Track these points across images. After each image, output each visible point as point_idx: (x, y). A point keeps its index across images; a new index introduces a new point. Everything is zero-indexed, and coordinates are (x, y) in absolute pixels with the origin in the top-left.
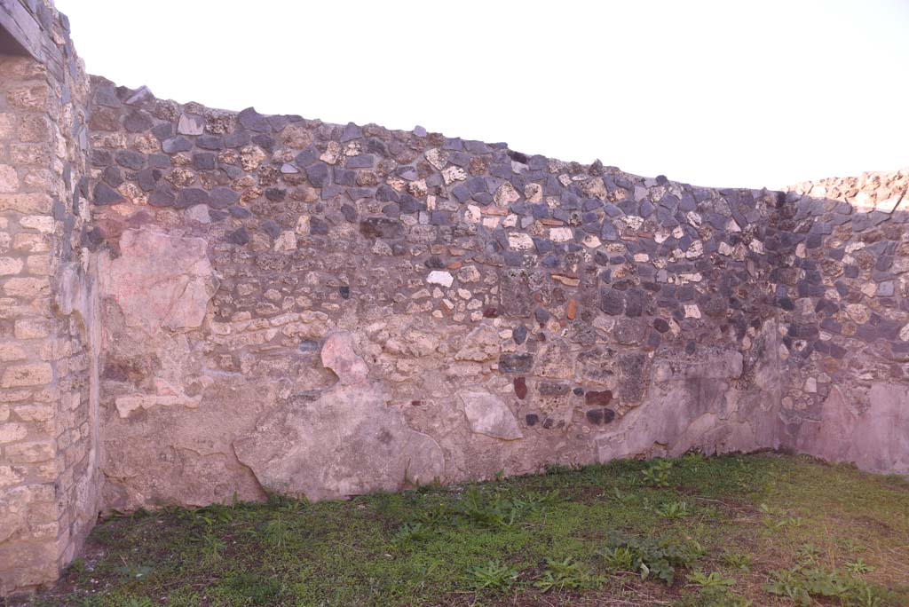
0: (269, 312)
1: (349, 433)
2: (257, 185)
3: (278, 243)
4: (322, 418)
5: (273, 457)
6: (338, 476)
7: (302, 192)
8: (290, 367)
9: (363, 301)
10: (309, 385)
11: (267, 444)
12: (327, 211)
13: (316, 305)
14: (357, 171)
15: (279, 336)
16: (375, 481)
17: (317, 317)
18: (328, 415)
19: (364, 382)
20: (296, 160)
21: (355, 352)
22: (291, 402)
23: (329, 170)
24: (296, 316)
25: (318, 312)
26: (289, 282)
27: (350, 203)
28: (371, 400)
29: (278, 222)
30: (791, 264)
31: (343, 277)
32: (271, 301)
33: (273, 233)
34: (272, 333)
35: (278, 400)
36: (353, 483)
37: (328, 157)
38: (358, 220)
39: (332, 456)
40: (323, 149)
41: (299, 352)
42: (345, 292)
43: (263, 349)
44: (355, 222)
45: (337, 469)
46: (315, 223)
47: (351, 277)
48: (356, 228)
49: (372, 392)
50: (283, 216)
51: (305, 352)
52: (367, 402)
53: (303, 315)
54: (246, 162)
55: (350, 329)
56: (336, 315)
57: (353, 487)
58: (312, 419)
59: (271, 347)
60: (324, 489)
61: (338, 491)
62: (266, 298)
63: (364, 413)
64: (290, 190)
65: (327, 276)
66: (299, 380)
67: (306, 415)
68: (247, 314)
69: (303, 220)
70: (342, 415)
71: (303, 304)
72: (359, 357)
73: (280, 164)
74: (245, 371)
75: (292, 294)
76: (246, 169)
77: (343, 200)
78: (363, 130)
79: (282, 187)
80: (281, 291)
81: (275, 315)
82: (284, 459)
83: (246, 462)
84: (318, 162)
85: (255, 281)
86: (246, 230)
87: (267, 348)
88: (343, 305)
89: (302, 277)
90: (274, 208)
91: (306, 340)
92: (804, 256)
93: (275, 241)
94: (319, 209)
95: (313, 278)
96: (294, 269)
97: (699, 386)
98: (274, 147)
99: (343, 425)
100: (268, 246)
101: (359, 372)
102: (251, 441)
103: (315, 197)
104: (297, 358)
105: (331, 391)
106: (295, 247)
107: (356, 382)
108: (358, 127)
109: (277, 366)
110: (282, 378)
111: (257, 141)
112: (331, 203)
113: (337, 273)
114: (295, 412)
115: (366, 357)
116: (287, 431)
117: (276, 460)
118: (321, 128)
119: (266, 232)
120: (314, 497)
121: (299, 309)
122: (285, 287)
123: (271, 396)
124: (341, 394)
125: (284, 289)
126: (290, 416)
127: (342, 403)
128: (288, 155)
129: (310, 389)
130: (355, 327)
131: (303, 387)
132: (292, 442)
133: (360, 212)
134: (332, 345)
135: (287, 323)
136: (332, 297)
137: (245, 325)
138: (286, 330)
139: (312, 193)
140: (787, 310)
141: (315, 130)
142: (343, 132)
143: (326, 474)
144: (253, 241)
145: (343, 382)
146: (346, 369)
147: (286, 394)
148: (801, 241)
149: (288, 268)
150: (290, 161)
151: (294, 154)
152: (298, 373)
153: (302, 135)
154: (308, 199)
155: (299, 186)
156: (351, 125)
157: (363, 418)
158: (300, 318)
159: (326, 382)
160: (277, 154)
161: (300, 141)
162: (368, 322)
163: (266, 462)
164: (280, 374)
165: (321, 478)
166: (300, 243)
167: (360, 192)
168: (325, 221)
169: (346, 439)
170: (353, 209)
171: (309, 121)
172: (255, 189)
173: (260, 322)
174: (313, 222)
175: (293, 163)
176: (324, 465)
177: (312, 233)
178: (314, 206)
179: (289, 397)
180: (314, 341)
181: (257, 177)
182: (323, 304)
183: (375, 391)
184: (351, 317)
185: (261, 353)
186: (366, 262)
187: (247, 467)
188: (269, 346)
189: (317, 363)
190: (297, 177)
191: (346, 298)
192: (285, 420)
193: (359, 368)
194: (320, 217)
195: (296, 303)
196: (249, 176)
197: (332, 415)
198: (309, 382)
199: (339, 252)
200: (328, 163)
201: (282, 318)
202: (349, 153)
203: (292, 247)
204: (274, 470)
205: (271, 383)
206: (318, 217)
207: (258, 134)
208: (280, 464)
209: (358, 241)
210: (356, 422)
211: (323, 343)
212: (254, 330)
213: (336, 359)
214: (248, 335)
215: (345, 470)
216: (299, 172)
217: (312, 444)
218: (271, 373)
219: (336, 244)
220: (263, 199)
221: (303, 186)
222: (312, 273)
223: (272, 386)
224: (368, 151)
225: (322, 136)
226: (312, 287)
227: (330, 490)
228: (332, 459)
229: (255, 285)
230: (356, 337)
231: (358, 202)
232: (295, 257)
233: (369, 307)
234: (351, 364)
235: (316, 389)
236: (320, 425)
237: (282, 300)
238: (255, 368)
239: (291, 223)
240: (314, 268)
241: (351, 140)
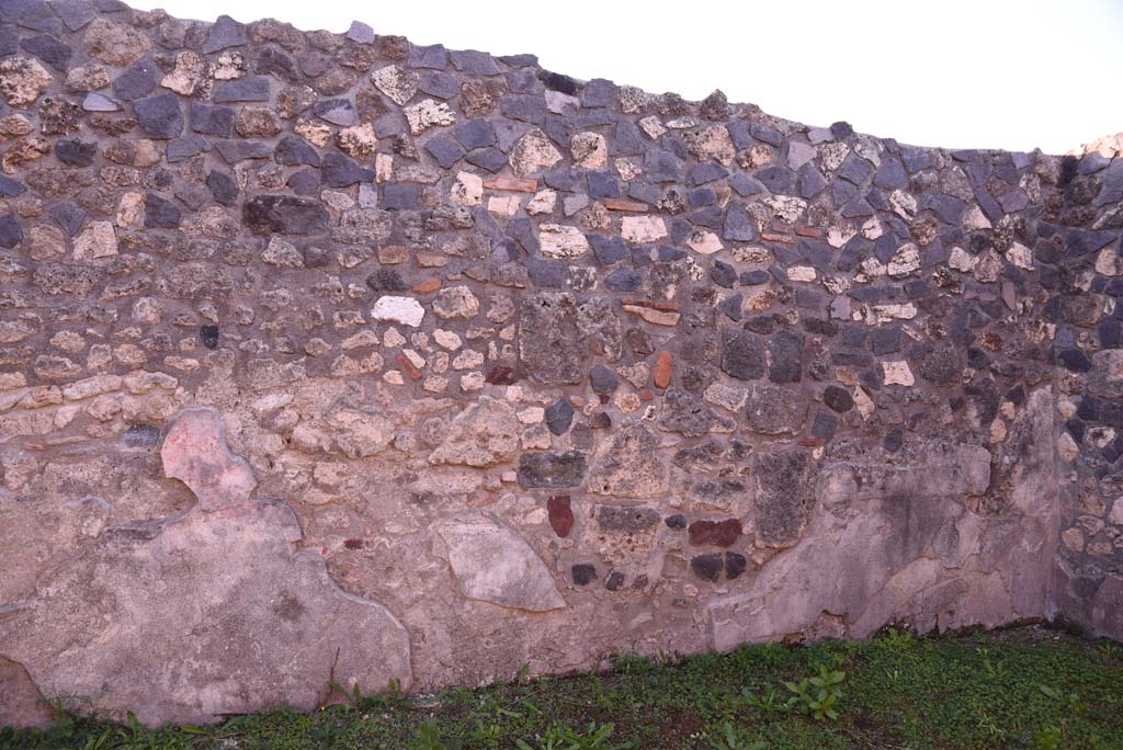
0: (59, 373)
1: (217, 600)
2: (37, 134)
3: (81, 245)
4: (164, 572)
5: (69, 645)
6: (199, 680)
7: (127, 147)
8: (104, 475)
9: (245, 354)
10: (141, 511)
11: (57, 621)
12: (179, 184)
13: (154, 362)
14: (237, 108)
15: (81, 420)
16: (272, 688)
17: (156, 383)
18: (176, 567)
19: (246, 505)
20: (115, 88)
21: (230, 448)
22: (104, 542)
23: (183, 107)
24: (115, 381)
25: (158, 374)
26: (100, 318)
27: (224, 169)
28: (259, 539)
29: (81, 204)
30: (1086, 287)
31: (206, 307)
32: (64, 353)
33: (71, 226)
34: (67, 413)
35: (80, 539)
36: (228, 693)
37: (178, 82)
38: (240, 200)
39: (186, 642)
40: (167, 66)
41: (123, 448)
42: (210, 335)
43: (50, 442)
44: (232, 205)
45: (196, 665)
46: (153, 206)
47: (223, 308)
48: (234, 216)
49: (262, 524)
50: (90, 194)
51: (136, 449)
52: (253, 543)
53: (130, 380)
54: (12, 88)
55: (220, 405)
56: (193, 380)
57: (230, 699)
58: (144, 574)
59: (65, 440)
60: (171, 702)
61: (199, 706)
62: (55, 348)
63: (246, 564)
64: (105, 145)
65: (174, 306)
66: (122, 500)
67: (134, 567)
68: (18, 377)
69: (131, 201)
70: (205, 565)
71: (128, 359)
72: (236, 459)
73: (81, 93)
74: (14, 485)
75: (107, 340)
76: (12, 102)
77: (210, 164)
78: (249, 30)
79: (88, 138)
80: (84, 334)
81: (73, 380)
82: (89, 648)
83: (13, 655)
84: (159, 92)
85: (31, 315)
86: (17, 219)
87: (58, 441)
88: (207, 360)
89: (126, 309)
90: (72, 178)
91: (137, 425)
92: (1112, 272)
93: (76, 240)
94: (162, 181)
95: (146, 309)
96: (108, 293)
97: (908, 509)
98: (71, 62)
99: (205, 585)
100: (61, 249)
101: (236, 486)
102: (24, 617)
103: (154, 157)
104: (118, 459)
105: (182, 522)
106: (115, 252)
107: (230, 504)
108: (238, 25)
109: (78, 475)
110: (89, 497)
111: (31, 48)
112: (185, 168)
113: (195, 300)
114: (111, 560)
115: (253, 458)
116: (95, 596)
117: (75, 650)
118: (164, 26)
119: (58, 223)
120: (152, 717)
121: (124, 369)
122: (92, 326)
123: (66, 532)
124: (202, 528)
125: (90, 331)
126: (103, 568)
127: (203, 544)
128: (97, 76)
129: (143, 518)
130: (232, 403)
131: (129, 513)
132: (108, 617)
133: (242, 186)
134: (182, 437)
135: (97, 395)
136: (184, 345)
137: (13, 398)
138: (96, 406)
139: (147, 149)
140: (1075, 371)
141: (153, 30)
142: (208, 35)
143: (175, 676)
144: (32, 241)
145: (205, 506)
146: (210, 480)
147: (95, 527)
148: (1107, 245)
149: (96, 290)
150: (100, 88)
151: (111, 75)
152: (119, 487)
153: (125, 38)
154: (140, 161)
155: (122, 136)
156: (225, 21)
157: (245, 573)
158: (124, 386)
159: (176, 505)
160: (76, 74)
161: (121, 50)
162: (255, 392)
163: (55, 655)
164: (83, 490)
165: (165, 683)
166: (123, 244)
167: (244, 149)
168: (176, 203)
169: (212, 612)
170: (228, 180)
171: (142, 13)
172: (33, 141)
173: (44, 392)
174: (152, 207)
175: (109, 92)
176: (169, 659)
177: (148, 225)
178: (152, 174)
179: (100, 533)
180: (150, 428)
181: (37, 120)
182: (168, 359)
183: (268, 522)
184: (222, 383)
185: (46, 450)
186: (251, 280)
187: (20, 664)
188: (62, 436)
189: (156, 471)
190: (116, 119)
191: (213, 347)
192: (91, 576)
193: (236, 480)
194: (165, 194)
195: (114, 358)
196: (19, 116)
197: (184, 567)
198: (141, 504)
199: (198, 259)
200: (178, 93)
201: (88, 385)
202: (220, 74)
203: (108, 252)
204: (70, 669)
205: (67, 506)
206: (160, 195)
207: (33, 35)
208: (82, 659)
209: (239, 239)
210: (231, 580)
211: (167, 432)
212: (32, 408)
213: (191, 462)
214: (21, 416)
215: (211, 668)
216: (120, 110)
217: (146, 621)
218: (67, 487)
219: (193, 246)
220: (51, 161)
221: (130, 138)
222: (146, 300)
223: (67, 512)
224: (259, 71)
225: (166, 41)
226: (146, 327)
227: (184, 705)
228: (185, 648)
229: (32, 323)
230: (233, 420)
231: (238, 167)
232: (111, 270)
233: (258, 365)
234: (221, 472)
235: (157, 516)
236: (162, 586)
237: (86, 352)
238: (36, 479)
239: (106, 207)
240: (148, 291)
241: (224, 49)
